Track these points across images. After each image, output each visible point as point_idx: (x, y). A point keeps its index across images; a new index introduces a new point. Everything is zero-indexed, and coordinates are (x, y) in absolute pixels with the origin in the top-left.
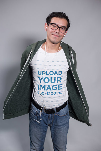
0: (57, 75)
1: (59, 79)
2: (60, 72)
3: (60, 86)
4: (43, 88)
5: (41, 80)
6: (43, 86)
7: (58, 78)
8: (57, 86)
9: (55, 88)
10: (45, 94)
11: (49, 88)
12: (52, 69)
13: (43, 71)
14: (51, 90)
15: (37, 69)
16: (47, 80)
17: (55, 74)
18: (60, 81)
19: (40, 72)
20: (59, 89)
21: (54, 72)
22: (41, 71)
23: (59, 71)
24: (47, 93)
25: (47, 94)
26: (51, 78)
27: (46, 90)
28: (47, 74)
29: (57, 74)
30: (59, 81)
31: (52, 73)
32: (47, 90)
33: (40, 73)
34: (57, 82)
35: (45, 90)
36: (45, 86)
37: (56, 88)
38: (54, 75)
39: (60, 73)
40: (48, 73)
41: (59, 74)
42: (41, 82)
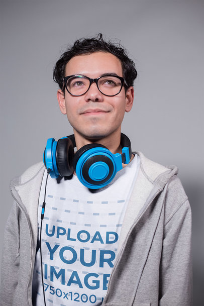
0: (102, 242)
1: (107, 256)
2: (110, 235)
4: (58, 276)
5: (52, 252)
6: (58, 271)
7: (103, 253)
8: (101, 279)
9: (95, 285)
10: (63, 295)
11: (75, 279)
12: (86, 225)
13: (59, 228)
14: (81, 286)
16: (68, 255)
17: (94, 239)
18: (109, 261)
22: (54, 227)
23: (108, 233)
24: (71, 293)
25: (69, 297)
27: (66, 284)
28: (69, 238)
29: (100, 239)
30: (106, 264)
31: (84, 236)
32: (69, 284)
33: (50, 231)
34: (101, 265)
35: (63, 283)
36: (62, 271)
37: (97, 282)
40: (73, 235)
41: (108, 242)
42: (52, 258)
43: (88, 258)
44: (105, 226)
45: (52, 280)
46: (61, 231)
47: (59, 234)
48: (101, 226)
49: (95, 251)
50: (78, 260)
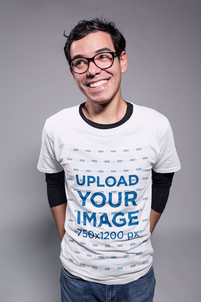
2: (132, 178)
3: (132, 215)
12: (112, 171)
15: (74, 170)
19: (81, 178)
20: (130, 224)
21: (118, 180)
22: (84, 177)
23: (130, 177)
26: (110, 194)
28: (98, 185)
38: (118, 185)
39: (134, 180)
41: (131, 184)
43: (115, 200)
44: (127, 171)
45: (85, 224)
46: (91, 180)
47: (89, 182)
48: (125, 171)
49: (121, 193)
50: (107, 203)
